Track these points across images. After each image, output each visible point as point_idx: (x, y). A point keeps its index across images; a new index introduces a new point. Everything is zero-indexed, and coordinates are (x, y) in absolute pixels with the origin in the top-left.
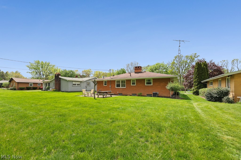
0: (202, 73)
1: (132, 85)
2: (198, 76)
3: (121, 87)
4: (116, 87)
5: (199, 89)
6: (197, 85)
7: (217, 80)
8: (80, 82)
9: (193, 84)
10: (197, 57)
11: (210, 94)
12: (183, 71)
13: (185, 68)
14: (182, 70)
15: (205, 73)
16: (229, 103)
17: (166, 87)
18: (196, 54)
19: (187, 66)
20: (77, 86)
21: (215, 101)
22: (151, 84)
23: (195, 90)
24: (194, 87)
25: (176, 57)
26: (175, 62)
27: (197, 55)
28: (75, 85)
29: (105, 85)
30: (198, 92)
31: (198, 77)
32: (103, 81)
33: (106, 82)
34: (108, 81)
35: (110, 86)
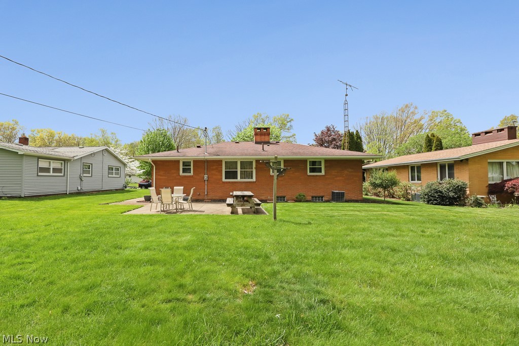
1: (272, 173)
3: (239, 179)
4: (224, 180)
20: (51, 174)
22: (322, 172)
28: (47, 170)
29: (183, 172)
32: (178, 162)
33: (186, 164)
34: (197, 163)
35: (206, 177)
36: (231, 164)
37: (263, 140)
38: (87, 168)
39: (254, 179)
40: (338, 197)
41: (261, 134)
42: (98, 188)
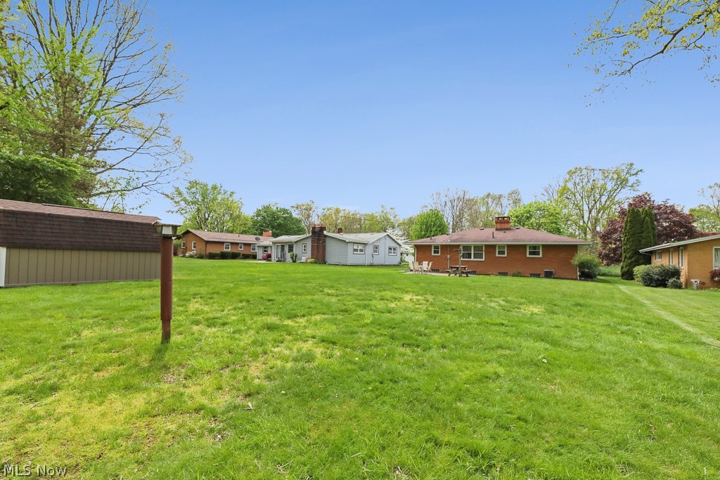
0: (642, 232)
1: (497, 255)
2: (631, 240)
3: (472, 259)
4: (462, 259)
5: (634, 266)
6: (630, 258)
7: (667, 251)
8: (364, 244)
9: (621, 256)
10: (637, 173)
11: (648, 274)
12: (594, 213)
13: (598, 205)
14: (590, 212)
15: (649, 232)
16: (675, 288)
17: (572, 261)
18: (632, 165)
19: (604, 199)
20: (359, 253)
21: (656, 287)
22: (539, 254)
23: (625, 269)
24: (624, 261)
25: (571, 173)
26: (570, 185)
27: (636, 168)
28: (357, 250)
30: (632, 272)
31: (633, 241)
32: (431, 246)
33: (436, 247)
34: (443, 246)
35: (448, 256)
36: (467, 248)
37: (503, 227)
38: (376, 249)
39: (484, 259)
40: (549, 275)
41: (501, 223)
42: (382, 263)
